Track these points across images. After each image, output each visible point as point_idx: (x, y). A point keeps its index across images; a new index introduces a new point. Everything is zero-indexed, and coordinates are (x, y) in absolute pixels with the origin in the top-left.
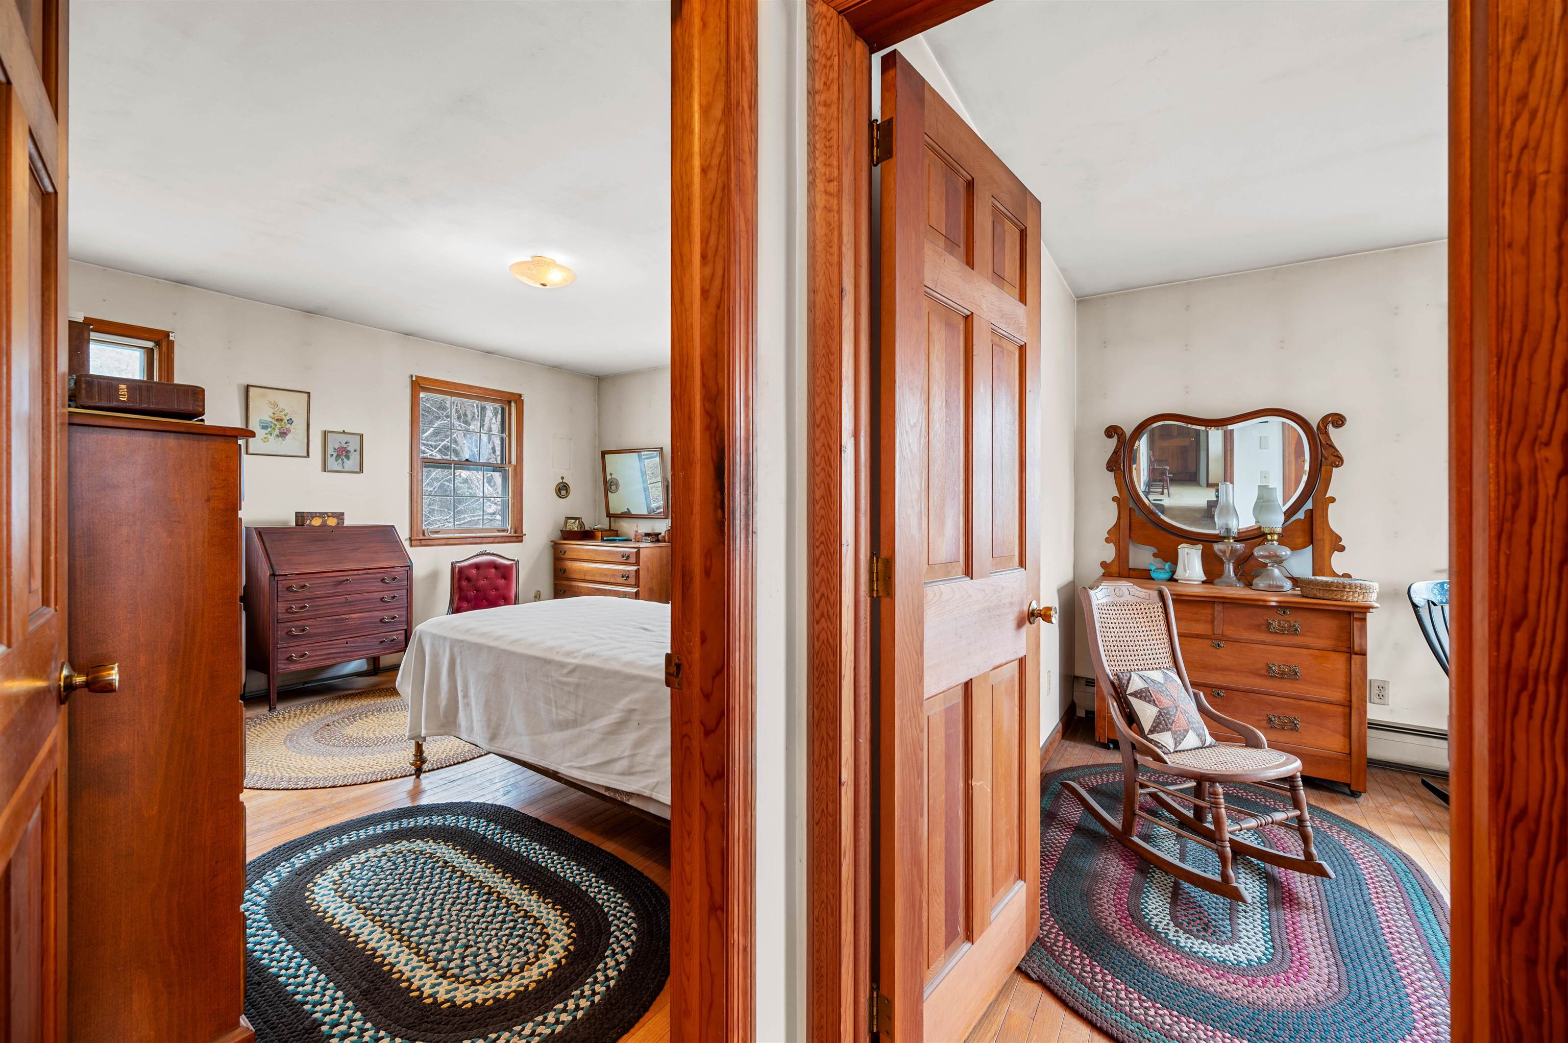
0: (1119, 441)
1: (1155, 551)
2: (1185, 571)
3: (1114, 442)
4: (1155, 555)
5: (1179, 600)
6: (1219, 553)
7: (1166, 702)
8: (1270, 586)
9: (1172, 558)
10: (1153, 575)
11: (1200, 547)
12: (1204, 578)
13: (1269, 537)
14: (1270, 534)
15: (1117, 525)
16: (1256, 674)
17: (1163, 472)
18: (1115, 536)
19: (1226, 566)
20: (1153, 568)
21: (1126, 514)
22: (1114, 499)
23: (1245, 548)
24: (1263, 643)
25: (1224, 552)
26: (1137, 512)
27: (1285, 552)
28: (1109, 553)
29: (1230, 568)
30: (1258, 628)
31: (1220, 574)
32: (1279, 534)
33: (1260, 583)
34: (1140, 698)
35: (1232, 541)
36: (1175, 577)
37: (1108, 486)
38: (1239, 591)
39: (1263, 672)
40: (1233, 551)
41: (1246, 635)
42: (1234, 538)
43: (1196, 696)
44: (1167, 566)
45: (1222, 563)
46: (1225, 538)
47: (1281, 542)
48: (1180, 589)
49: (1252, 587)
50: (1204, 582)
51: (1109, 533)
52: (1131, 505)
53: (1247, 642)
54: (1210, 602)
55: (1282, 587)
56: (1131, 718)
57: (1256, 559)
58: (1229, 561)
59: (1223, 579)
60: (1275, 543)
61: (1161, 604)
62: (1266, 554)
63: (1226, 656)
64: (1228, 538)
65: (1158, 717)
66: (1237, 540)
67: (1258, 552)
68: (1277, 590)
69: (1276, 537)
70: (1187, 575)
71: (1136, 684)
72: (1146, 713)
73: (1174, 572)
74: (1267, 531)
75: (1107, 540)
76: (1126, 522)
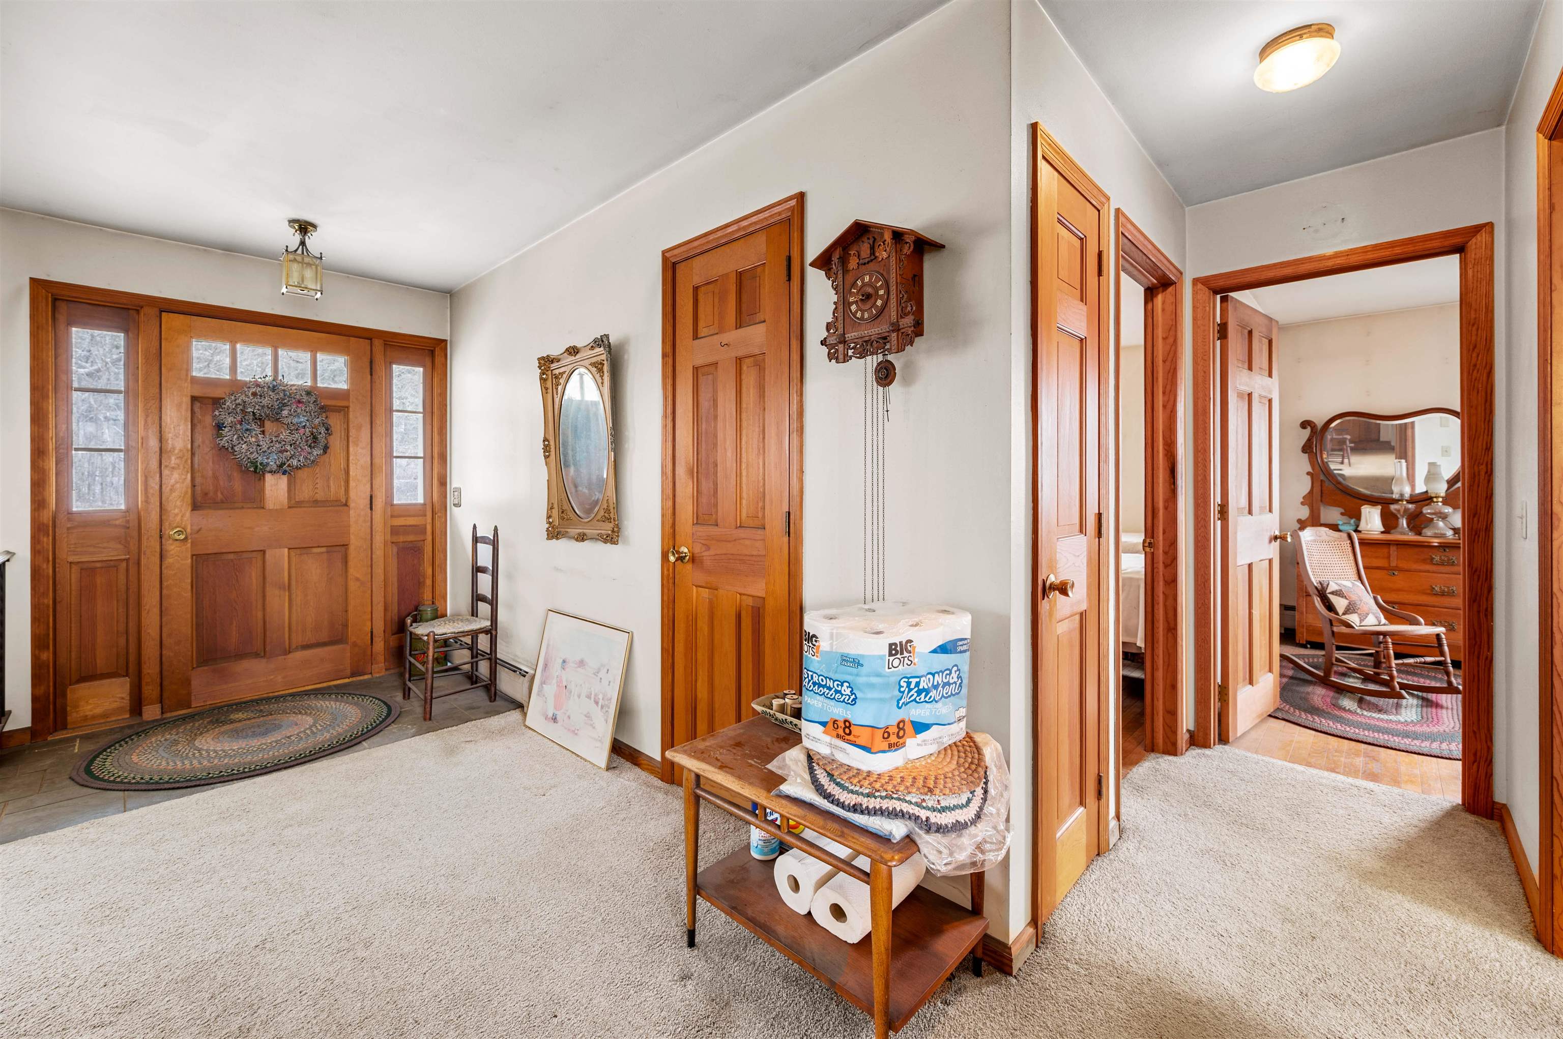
0: (1312, 431)
1: (1343, 511)
2: (1367, 524)
3: (1307, 432)
4: (1342, 514)
5: (1362, 543)
6: (1394, 511)
7: (1354, 598)
8: (1435, 533)
9: (1358, 517)
10: (1341, 528)
11: (1380, 507)
12: (1383, 530)
13: (1435, 500)
14: (1436, 497)
15: (1311, 492)
16: (1423, 593)
17: (1343, 442)
18: (1309, 500)
19: (1400, 520)
20: (1340, 523)
21: (1318, 485)
22: (1308, 473)
23: (1416, 508)
24: (1428, 571)
25: (1398, 511)
26: (1327, 483)
27: (1448, 510)
28: (1304, 513)
29: (1404, 522)
30: (1424, 561)
31: (1396, 526)
32: (1442, 497)
33: (1428, 532)
34: (1336, 595)
35: (1405, 503)
36: (1359, 529)
37: (1303, 464)
38: (1411, 537)
39: (1429, 591)
40: (1406, 510)
41: (1414, 566)
42: (1406, 500)
43: (1375, 599)
44: (1352, 521)
45: (1397, 519)
46: (1399, 500)
47: (1446, 502)
48: (1362, 536)
49: (1421, 534)
50: (1382, 532)
51: (1304, 498)
52: (1322, 477)
53: (1416, 571)
54: (1387, 544)
55: (1445, 534)
56: (1330, 607)
57: (1424, 515)
58: (1403, 517)
59: (1399, 529)
60: (1440, 504)
61: (1349, 542)
62: (1433, 511)
63: (1399, 580)
64: (1402, 500)
65: (1348, 606)
66: (1409, 502)
67: (1427, 510)
68: (1442, 536)
69: (1440, 499)
70: (1369, 527)
71: (1333, 587)
72: (1340, 604)
73: (1358, 526)
74: (1433, 495)
75: (1302, 504)
76: (1317, 489)
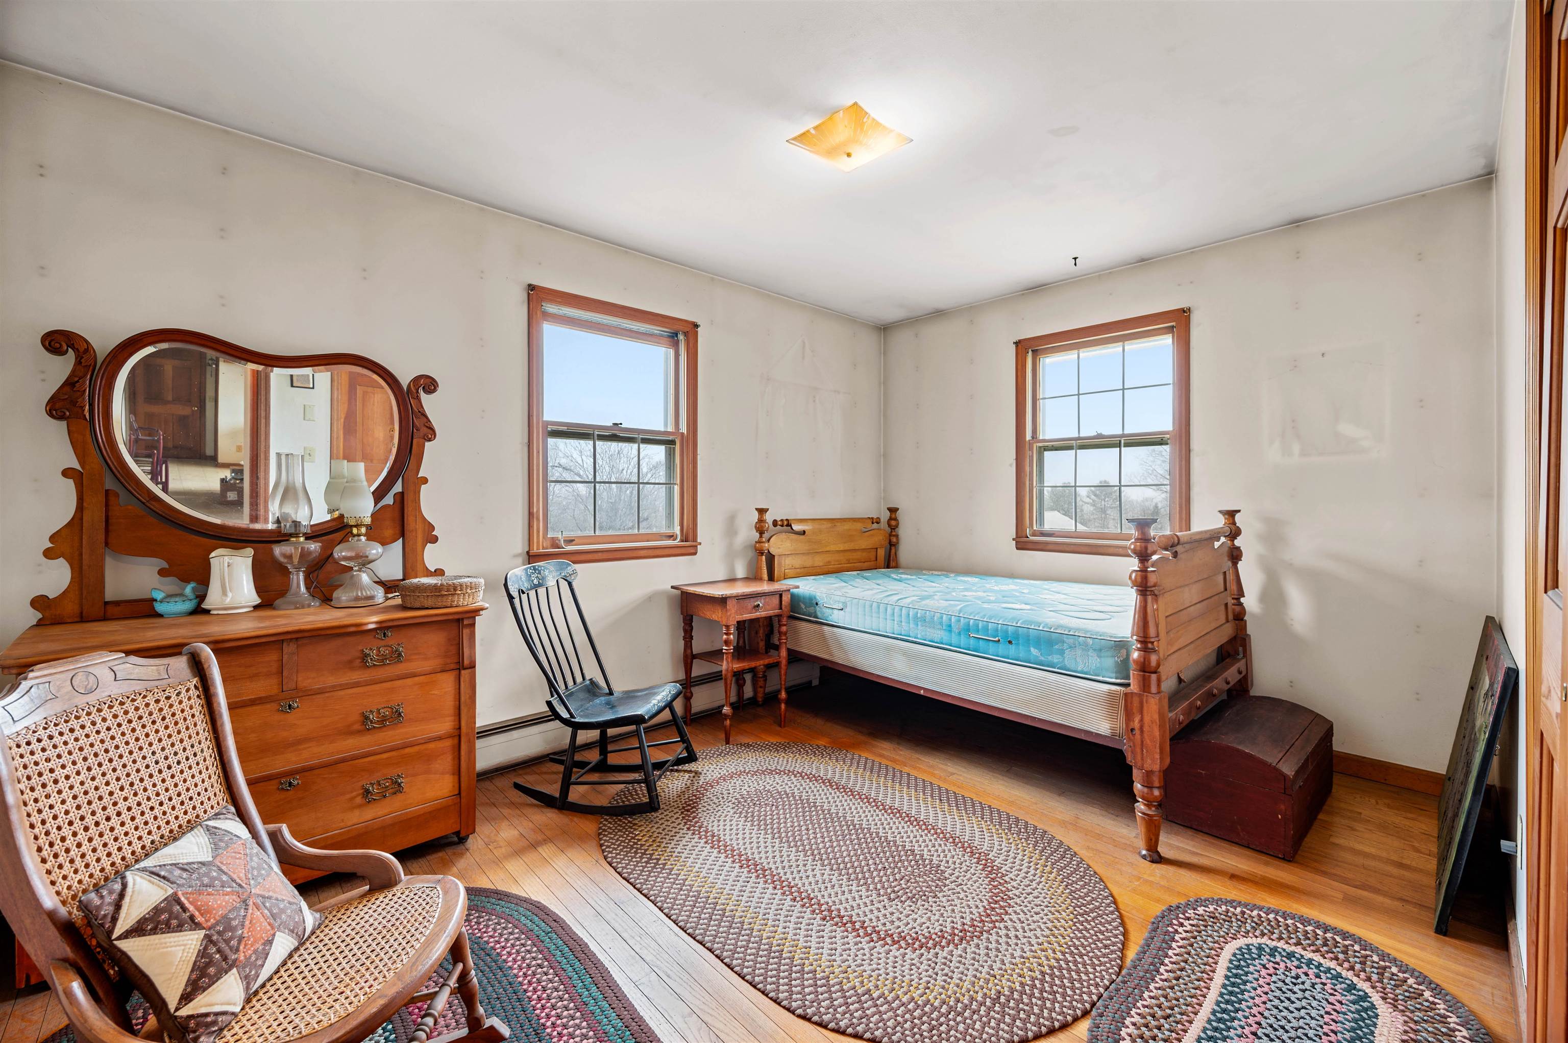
0: (76, 360)
1: (165, 565)
2: (225, 593)
4: (162, 573)
5: (221, 648)
6: (282, 560)
8: (357, 599)
9: (202, 577)
10: (160, 608)
11: (250, 551)
12: (257, 601)
13: (355, 531)
14: (356, 526)
15: (76, 523)
16: (349, 732)
18: (69, 544)
19: (294, 577)
20: (159, 595)
21: (97, 505)
22: (67, 473)
23: (322, 548)
24: (357, 685)
25: (290, 557)
27: (375, 550)
29: (299, 581)
30: (349, 665)
31: (283, 591)
32: (367, 526)
33: (342, 596)
35: (302, 539)
36: (205, 606)
39: (357, 727)
40: (304, 554)
41: (331, 680)
42: (305, 534)
44: (189, 589)
45: (285, 572)
46: (291, 535)
47: (370, 538)
48: (217, 630)
49: (332, 603)
50: (256, 607)
51: (52, 538)
52: (110, 483)
53: (334, 688)
54: (276, 642)
55: (372, 598)
57: (336, 562)
58: (298, 569)
59: (289, 597)
60: (363, 538)
62: (353, 554)
63: (303, 721)
64: (296, 535)
66: (308, 537)
67: (340, 552)
68: (367, 602)
69: (363, 530)
70: (228, 601)
73: (202, 598)
74: (352, 522)
75: (49, 554)
76: (95, 514)
